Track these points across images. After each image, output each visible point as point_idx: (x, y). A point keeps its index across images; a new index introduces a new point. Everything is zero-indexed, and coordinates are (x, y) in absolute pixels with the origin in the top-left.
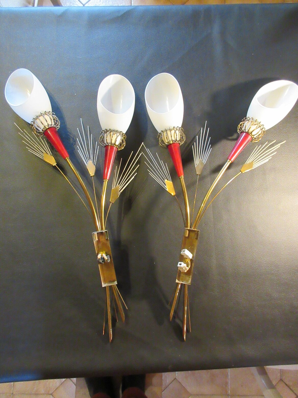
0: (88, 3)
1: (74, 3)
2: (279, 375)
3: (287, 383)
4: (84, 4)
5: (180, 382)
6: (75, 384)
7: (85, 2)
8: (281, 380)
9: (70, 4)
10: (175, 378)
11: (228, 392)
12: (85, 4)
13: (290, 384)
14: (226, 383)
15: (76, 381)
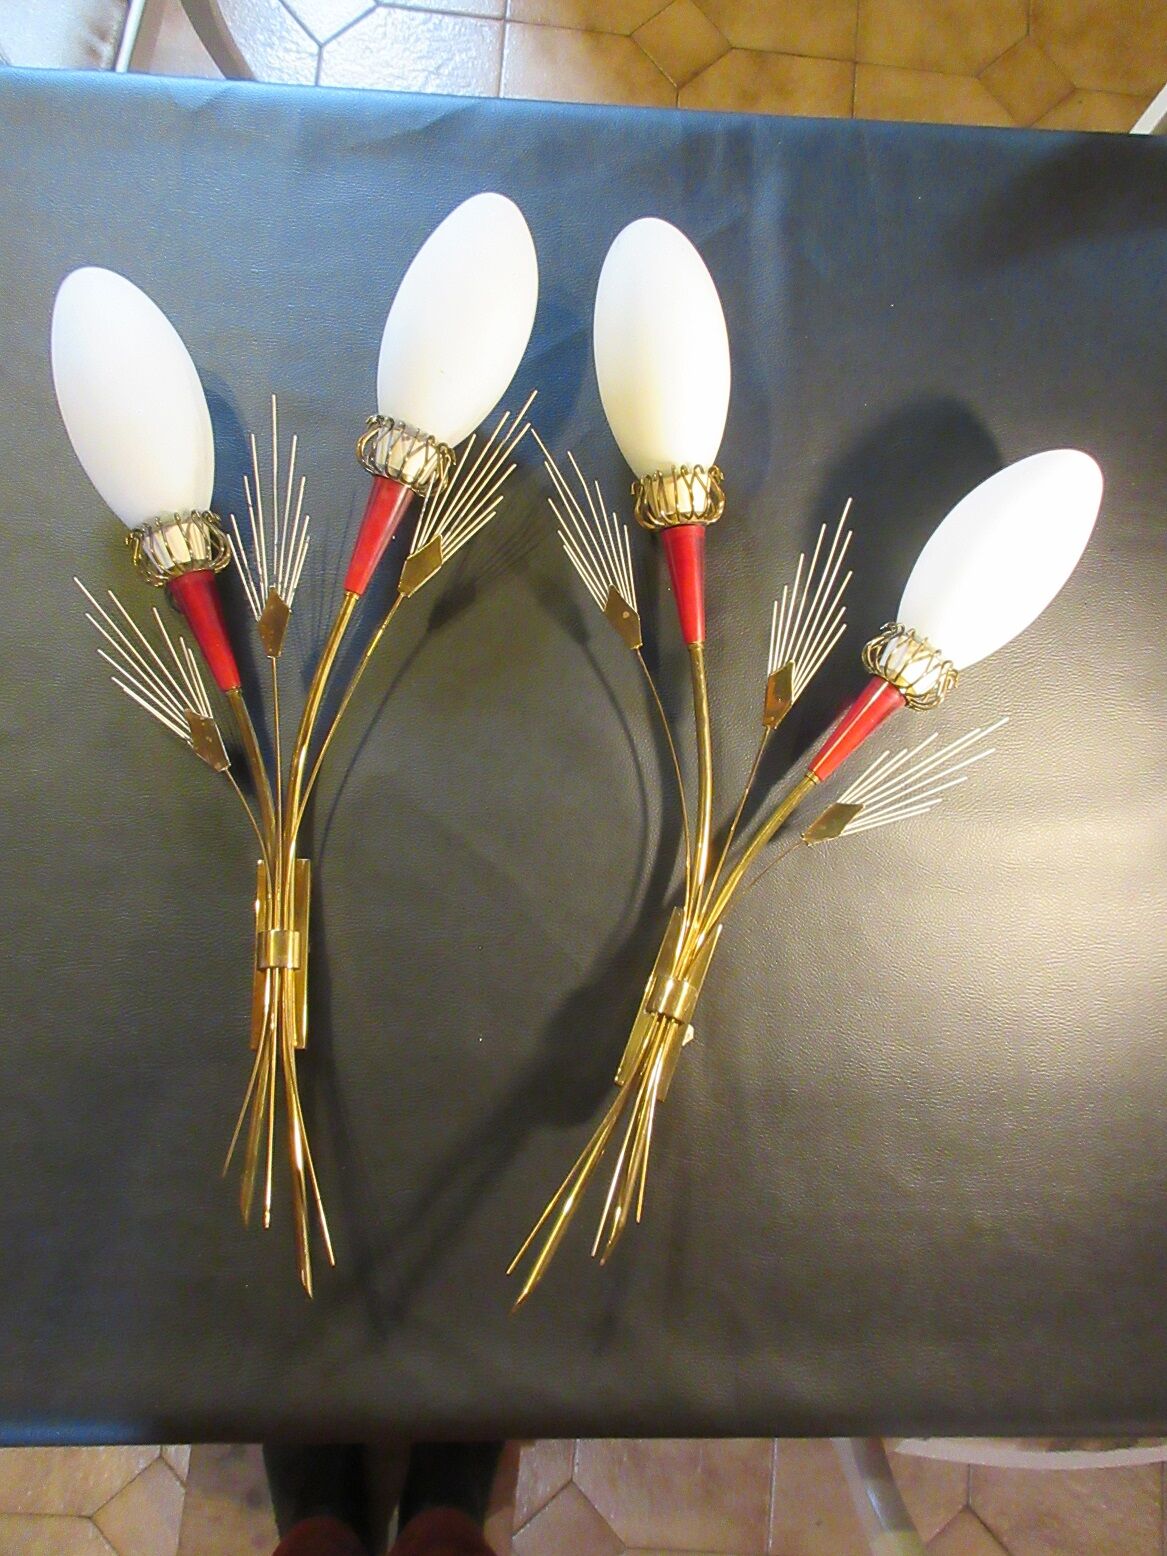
0: (340, 39)
1: (284, 34)
2: (961, 1488)
3: (990, 1521)
4: (321, 40)
5: (585, 1498)
6: (182, 1482)
7: (328, 35)
8: (968, 1509)
9: (270, 38)
10: (571, 1481)
11: (768, 1544)
12: (328, 41)
13: (1003, 1525)
14: (762, 1513)
15: (186, 1470)
